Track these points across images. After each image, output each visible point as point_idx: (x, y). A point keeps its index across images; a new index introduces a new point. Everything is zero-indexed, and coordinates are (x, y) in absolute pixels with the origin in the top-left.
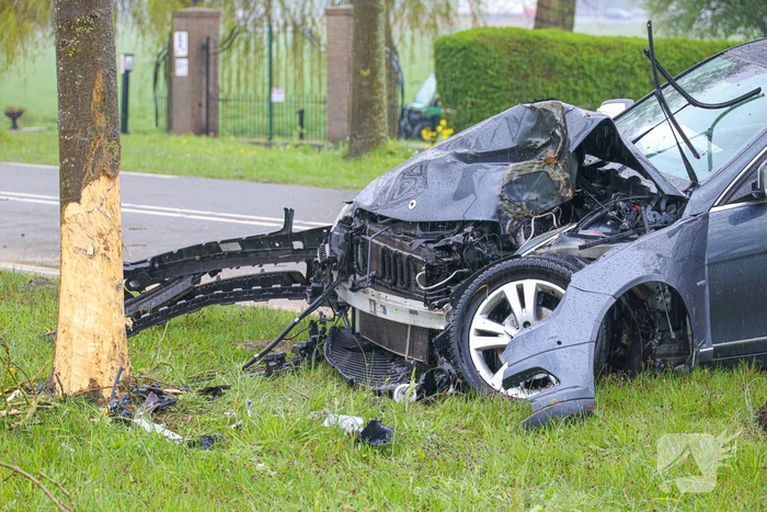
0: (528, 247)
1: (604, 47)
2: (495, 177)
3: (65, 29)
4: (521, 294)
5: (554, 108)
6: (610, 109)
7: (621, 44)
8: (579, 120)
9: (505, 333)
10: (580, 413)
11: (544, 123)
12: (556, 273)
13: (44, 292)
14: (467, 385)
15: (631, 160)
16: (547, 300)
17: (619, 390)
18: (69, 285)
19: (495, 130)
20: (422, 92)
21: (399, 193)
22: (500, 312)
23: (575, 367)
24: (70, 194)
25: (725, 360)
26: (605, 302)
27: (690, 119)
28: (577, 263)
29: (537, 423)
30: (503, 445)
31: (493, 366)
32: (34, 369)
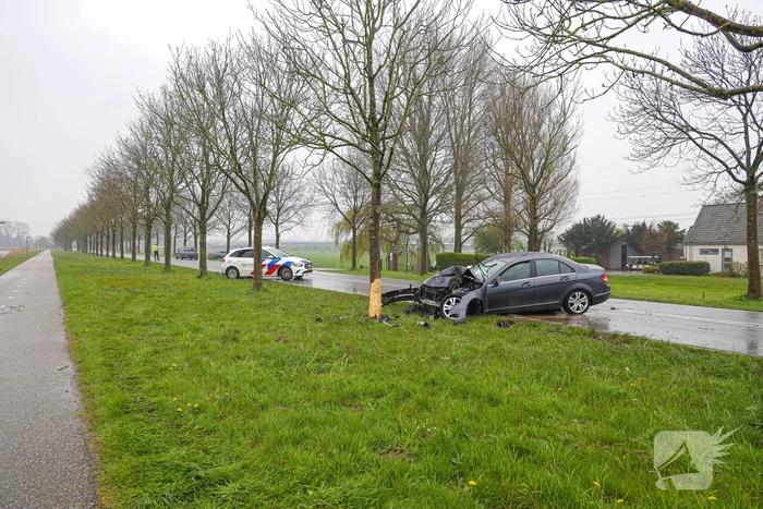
0: (454, 292)
1: (466, 256)
2: (449, 279)
3: (371, 252)
4: (453, 300)
5: (459, 267)
6: (469, 267)
7: (470, 255)
8: (463, 269)
9: (450, 307)
10: (463, 322)
11: (457, 269)
12: (459, 296)
13: (368, 298)
14: (443, 317)
15: (472, 276)
16: (457, 301)
17: (470, 318)
18: (371, 297)
19: (448, 271)
20: (434, 264)
21: (431, 282)
22: (449, 303)
23: (463, 314)
24: (372, 281)
25: (490, 313)
26: (468, 302)
27: (483, 268)
28: (463, 295)
29: (456, 324)
30: (449, 327)
31: (448, 313)
32: (365, 313)
